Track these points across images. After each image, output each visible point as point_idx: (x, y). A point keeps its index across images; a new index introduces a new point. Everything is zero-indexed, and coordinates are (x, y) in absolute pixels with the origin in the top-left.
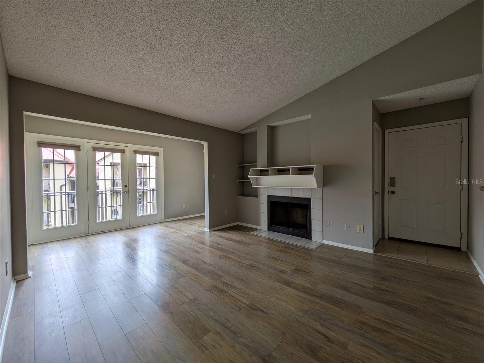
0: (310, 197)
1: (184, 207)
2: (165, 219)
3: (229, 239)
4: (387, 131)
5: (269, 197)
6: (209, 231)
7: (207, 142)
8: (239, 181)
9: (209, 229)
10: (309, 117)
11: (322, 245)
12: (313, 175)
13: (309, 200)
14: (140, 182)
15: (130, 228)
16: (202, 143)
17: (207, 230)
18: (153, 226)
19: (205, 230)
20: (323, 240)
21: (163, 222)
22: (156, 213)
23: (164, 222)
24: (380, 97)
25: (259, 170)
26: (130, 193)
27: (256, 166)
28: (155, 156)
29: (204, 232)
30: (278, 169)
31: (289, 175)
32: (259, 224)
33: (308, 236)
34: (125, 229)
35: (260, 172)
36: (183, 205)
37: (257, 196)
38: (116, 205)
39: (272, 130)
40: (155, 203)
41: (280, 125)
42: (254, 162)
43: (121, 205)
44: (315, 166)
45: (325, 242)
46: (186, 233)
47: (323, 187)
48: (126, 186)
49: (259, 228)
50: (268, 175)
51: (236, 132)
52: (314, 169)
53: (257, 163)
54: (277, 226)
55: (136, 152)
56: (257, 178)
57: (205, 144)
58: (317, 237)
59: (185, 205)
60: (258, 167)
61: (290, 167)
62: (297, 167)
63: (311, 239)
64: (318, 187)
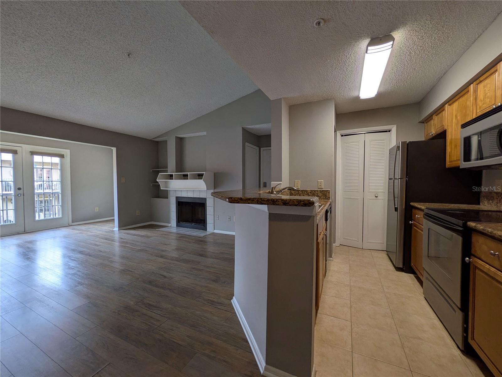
0: (206, 197)
1: (97, 210)
2: (72, 223)
3: (134, 235)
4: (262, 149)
5: (177, 198)
6: (118, 230)
7: (115, 148)
8: (152, 185)
9: (118, 228)
10: (205, 133)
11: (213, 234)
12: (202, 180)
13: (205, 199)
14: (48, 185)
15: (25, 232)
16: (112, 149)
17: (116, 229)
18: (57, 229)
19: (114, 230)
20: (214, 230)
21: (70, 226)
22: (61, 216)
23: (72, 225)
24: (248, 126)
25: (169, 174)
26: (25, 196)
27: (166, 171)
28: (59, 157)
29: (113, 231)
30: (183, 174)
31: (188, 179)
32: (169, 222)
33: (205, 229)
34: (18, 234)
35: (170, 177)
36: (96, 208)
37: (167, 198)
38: (7, 208)
39: (180, 141)
40: (60, 206)
41: (186, 137)
42: (165, 167)
43: (14, 209)
44: (204, 173)
45: (216, 231)
46: (92, 233)
47: (214, 189)
48: (19, 189)
49: (170, 225)
50: (173, 179)
51: (150, 139)
52: (203, 175)
53: (167, 168)
54: (184, 223)
55: (33, 153)
56: (166, 182)
57: (114, 149)
58: (210, 228)
59: (98, 208)
60: (168, 172)
61: (189, 173)
62: (197, 174)
63: (206, 230)
64: (207, 189)
